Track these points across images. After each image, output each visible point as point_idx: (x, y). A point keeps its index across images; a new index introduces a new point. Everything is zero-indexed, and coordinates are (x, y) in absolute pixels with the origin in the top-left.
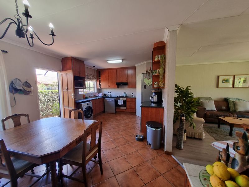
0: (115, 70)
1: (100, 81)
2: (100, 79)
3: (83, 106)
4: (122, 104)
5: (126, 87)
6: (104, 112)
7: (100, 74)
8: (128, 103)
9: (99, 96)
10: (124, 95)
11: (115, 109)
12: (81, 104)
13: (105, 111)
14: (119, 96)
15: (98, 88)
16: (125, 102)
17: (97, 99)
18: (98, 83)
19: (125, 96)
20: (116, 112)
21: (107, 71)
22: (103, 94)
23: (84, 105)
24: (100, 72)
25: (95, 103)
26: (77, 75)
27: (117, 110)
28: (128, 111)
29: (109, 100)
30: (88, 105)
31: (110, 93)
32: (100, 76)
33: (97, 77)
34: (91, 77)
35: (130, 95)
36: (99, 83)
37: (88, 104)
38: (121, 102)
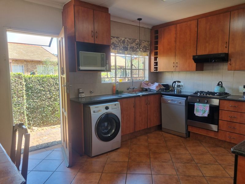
0: (194, 23)
1: (156, 54)
2: (156, 48)
3: (94, 112)
4: (206, 115)
5: (224, 67)
6: (159, 127)
7: (157, 38)
8: (223, 116)
9: (150, 90)
10: (216, 89)
11: (187, 126)
12: (90, 108)
13: (163, 127)
14: (201, 92)
15: (153, 70)
16: (214, 110)
17: (139, 96)
18: (153, 58)
19: (220, 94)
20: (188, 134)
21: (173, 28)
22: (159, 85)
23: (96, 110)
24: (157, 32)
25: (134, 107)
26: (86, 41)
27: (190, 129)
28: (223, 139)
29: (172, 100)
30: (105, 111)
31: (177, 84)
32: (157, 43)
33: (151, 45)
34: (134, 45)
35: (238, 90)
36: (156, 59)
37: (107, 108)
38: (202, 110)
